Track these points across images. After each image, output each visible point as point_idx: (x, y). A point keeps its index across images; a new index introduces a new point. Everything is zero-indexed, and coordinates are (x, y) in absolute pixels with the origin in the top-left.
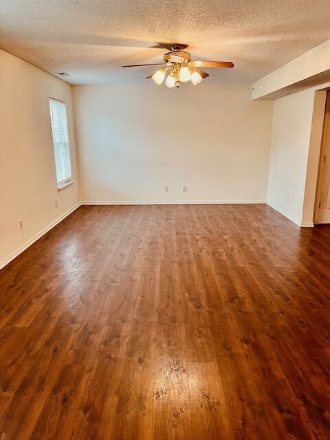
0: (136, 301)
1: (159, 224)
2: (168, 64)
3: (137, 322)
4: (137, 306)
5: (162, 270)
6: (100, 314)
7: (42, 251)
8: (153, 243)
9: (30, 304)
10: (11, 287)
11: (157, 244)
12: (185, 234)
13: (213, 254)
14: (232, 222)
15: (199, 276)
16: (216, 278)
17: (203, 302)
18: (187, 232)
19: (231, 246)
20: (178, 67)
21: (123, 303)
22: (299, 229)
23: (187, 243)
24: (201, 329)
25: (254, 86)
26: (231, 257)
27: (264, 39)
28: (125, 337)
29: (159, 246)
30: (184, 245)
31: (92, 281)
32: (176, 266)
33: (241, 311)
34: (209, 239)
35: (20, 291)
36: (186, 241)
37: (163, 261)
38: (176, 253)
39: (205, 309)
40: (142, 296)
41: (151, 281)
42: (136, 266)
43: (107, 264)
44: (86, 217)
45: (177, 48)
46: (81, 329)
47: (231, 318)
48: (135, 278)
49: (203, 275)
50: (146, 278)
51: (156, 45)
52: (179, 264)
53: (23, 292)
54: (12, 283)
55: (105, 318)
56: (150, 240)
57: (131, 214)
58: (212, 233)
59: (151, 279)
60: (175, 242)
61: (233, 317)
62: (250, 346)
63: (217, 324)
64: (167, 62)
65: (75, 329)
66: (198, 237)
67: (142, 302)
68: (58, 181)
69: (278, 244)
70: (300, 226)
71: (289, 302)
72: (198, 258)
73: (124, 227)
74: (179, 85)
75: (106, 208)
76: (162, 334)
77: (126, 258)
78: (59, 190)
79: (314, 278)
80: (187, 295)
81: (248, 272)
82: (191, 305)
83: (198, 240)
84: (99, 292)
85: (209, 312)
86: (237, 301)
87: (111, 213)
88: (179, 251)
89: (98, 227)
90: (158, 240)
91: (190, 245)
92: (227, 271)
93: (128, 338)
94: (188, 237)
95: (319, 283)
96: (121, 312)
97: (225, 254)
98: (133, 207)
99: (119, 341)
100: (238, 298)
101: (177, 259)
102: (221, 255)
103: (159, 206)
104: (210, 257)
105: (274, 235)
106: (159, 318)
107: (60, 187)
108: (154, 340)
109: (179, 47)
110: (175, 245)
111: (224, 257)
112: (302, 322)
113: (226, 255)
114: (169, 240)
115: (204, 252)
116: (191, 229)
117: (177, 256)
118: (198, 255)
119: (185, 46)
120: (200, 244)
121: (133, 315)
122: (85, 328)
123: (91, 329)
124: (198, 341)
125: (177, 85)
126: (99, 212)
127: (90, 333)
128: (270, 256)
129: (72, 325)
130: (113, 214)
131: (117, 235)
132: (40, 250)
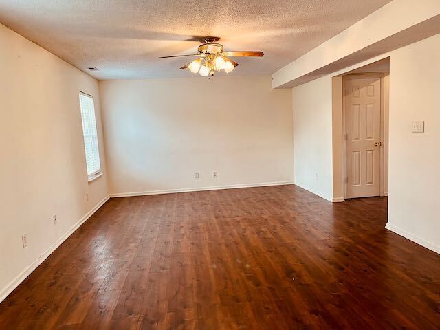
0: (192, 285)
1: (195, 210)
2: (202, 55)
3: (199, 305)
4: (195, 290)
5: (211, 254)
6: (158, 302)
7: (78, 245)
8: (194, 228)
9: (77, 300)
10: (52, 284)
11: (198, 228)
12: (224, 217)
13: (258, 233)
14: (268, 203)
15: (249, 255)
16: (267, 255)
17: (262, 279)
18: (225, 214)
19: (273, 225)
20: (212, 58)
21: (179, 288)
22: (332, 204)
23: (229, 225)
24: (267, 305)
25: (273, 76)
26: (275, 234)
27: (289, 31)
28: (191, 322)
29: (202, 230)
30: (226, 227)
31: (140, 270)
32: (224, 247)
33: (301, 284)
34: (250, 220)
35: (64, 288)
36: (227, 223)
37: (210, 244)
38: (220, 235)
39: (265, 286)
40: (198, 280)
41: (203, 265)
42: (183, 251)
43: (152, 252)
44: (118, 209)
45: (209, 41)
46: (141, 319)
47: (293, 291)
48: (185, 263)
49: (254, 254)
50: (196, 262)
51: (191, 38)
52: (227, 246)
53: (67, 289)
54: (53, 281)
55: (164, 305)
56: (190, 226)
57: (165, 203)
58: (251, 214)
59: (202, 263)
60: (217, 226)
61: (295, 290)
62: (320, 316)
63: (281, 299)
64: (201, 52)
65: (134, 319)
66: (238, 219)
67: (199, 286)
68: (89, 174)
69: (317, 219)
70: (332, 201)
71: (344, 271)
72: (244, 237)
73: (161, 216)
74: (213, 73)
75: (136, 199)
76: (228, 314)
77: (170, 245)
78: (89, 183)
79: (360, 247)
80: (243, 274)
81: (296, 246)
82: (249, 283)
83: (239, 222)
84: (151, 281)
85: (270, 288)
86: (294, 274)
87: (143, 203)
88: (223, 234)
89: (133, 217)
90: (200, 225)
91: (232, 227)
92: (276, 248)
93: (194, 323)
94: (228, 219)
95: (366, 251)
96: (180, 298)
97: (269, 232)
98: (164, 196)
99: (185, 327)
100: (295, 272)
101: (223, 241)
102: (265, 233)
103: (191, 193)
104: (256, 236)
105: (310, 211)
106: (221, 299)
107: (90, 179)
108: (222, 322)
109: (212, 40)
110: (218, 228)
111: (269, 235)
112: (362, 288)
113: (271, 233)
114: (211, 224)
115: (248, 232)
116: (229, 212)
117: (222, 238)
118: (244, 236)
119: (217, 39)
120: (243, 225)
121: (193, 299)
122: (145, 318)
123: (151, 319)
124: (268, 317)
125: (211, 74)
126: (130, 203)
127: (152, 323)
128: (313, 231)
129: (130, 317)
130: (145, 203)
131: (156, 223)
132: (75, 245)
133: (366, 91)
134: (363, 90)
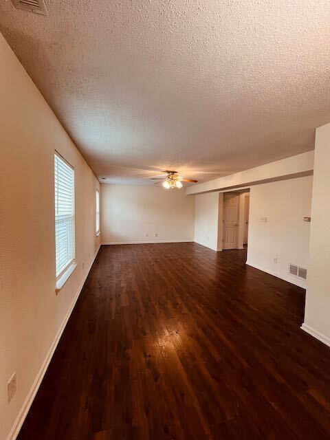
70: (216, 250)
78: (97, 237)
133: (232, 200)
134: (231, 200)
